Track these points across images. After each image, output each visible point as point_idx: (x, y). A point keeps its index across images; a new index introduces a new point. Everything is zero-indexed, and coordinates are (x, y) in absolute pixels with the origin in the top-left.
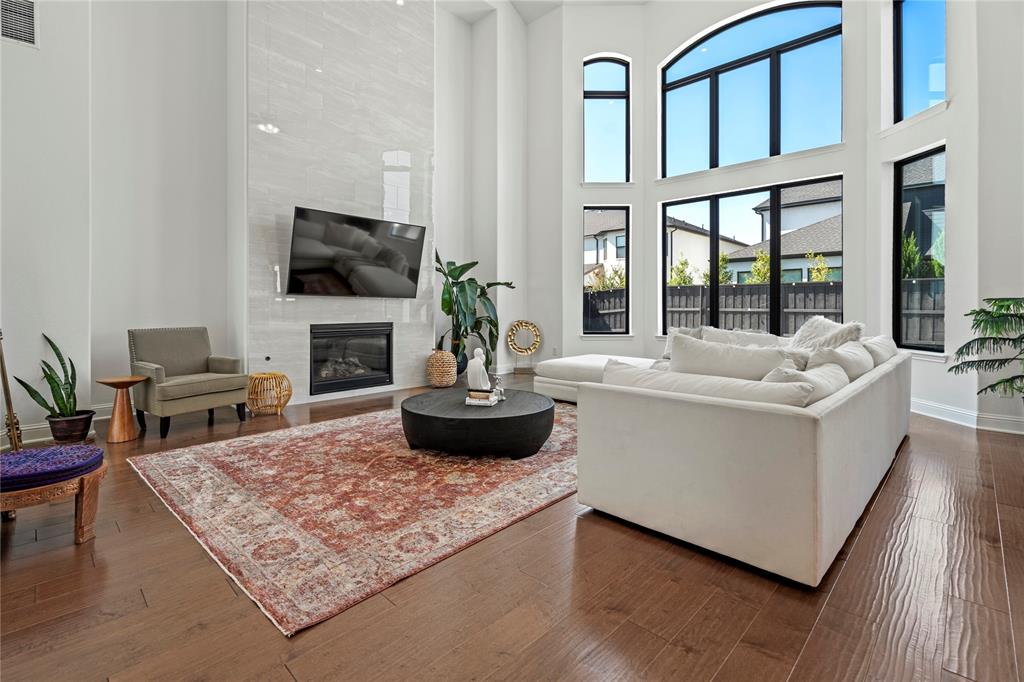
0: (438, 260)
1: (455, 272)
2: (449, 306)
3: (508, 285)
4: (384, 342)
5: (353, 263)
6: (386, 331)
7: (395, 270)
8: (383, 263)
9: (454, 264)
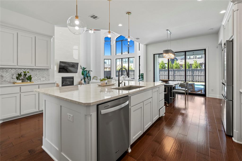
0: (81, 67)
1: (84, 69)
2: (83, 74)
3: (92, 71)
4: (72, 80)
5: (67, 67)
6: (72, 78)
7: (75, 68)
8: (72, 67)
9: (84, 67)
